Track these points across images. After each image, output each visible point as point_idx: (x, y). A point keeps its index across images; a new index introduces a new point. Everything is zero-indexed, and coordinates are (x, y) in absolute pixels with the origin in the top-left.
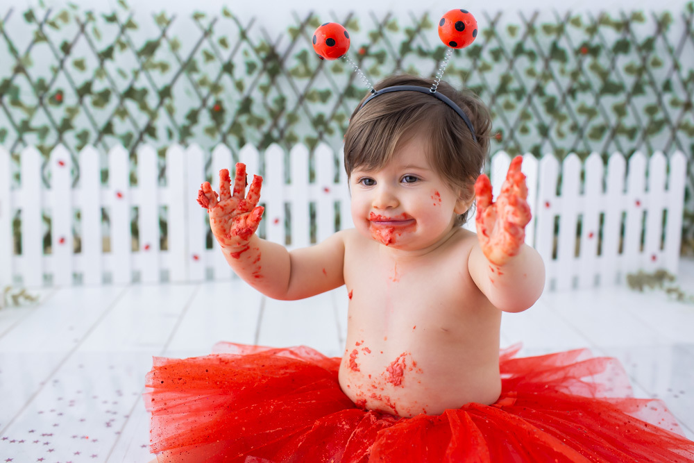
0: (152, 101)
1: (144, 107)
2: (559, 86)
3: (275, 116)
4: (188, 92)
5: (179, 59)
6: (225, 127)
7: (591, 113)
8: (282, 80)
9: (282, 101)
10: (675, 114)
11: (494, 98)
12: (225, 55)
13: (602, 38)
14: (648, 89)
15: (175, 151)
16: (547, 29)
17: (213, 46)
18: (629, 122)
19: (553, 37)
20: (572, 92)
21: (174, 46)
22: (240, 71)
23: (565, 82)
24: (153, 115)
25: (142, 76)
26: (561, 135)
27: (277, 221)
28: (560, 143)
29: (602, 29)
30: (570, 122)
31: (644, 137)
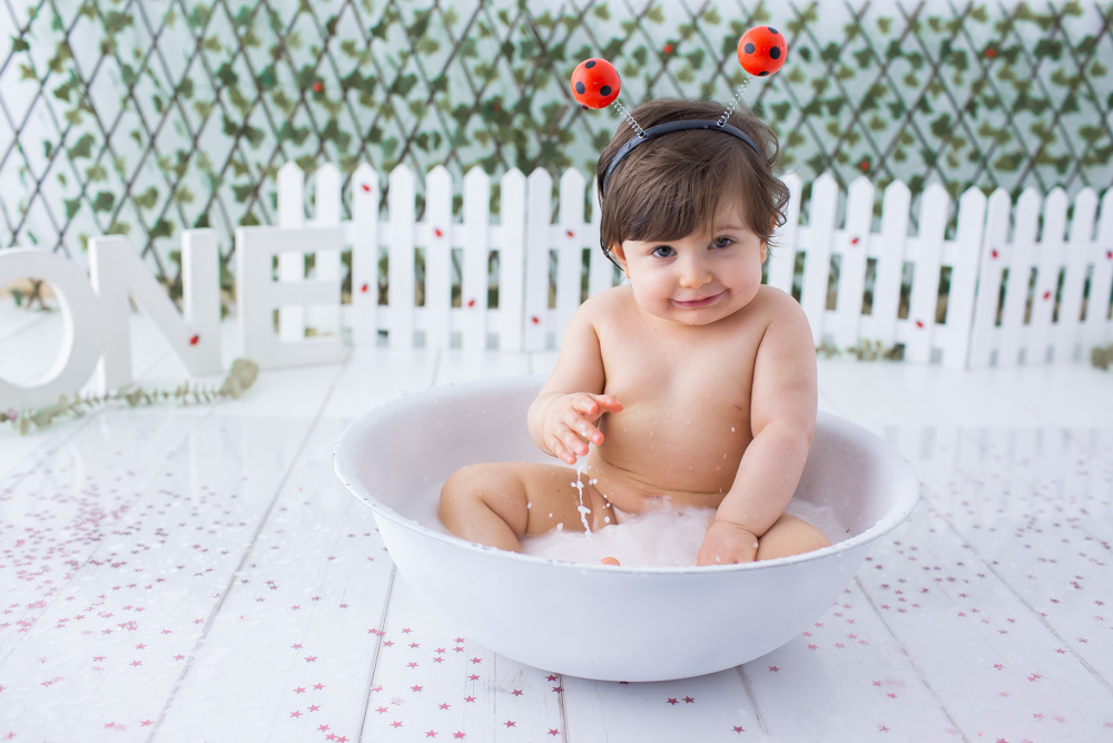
2: (953, 101)
7: (1002, 137)
11: (857, 116)
13: (1018, 37)
14: (1083, 103)
16: (935, 24)
18: (1056, 150)
19: (946, 35)
21: (448, 21)
23: (963, 94)
25: (411, 60)
26: (953, 163)
28: (952, 175)
29: (1020, 25)
30: (969, 148)
31: (1078, 170)
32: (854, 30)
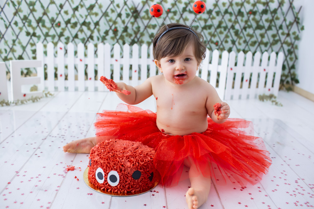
0: (92, 26)
1: (89, 29)
2: (240, 26)
3: (136, 33)
4: (105, 24)
5: (102, 12)
6: (118, 37)
7: (251, 36)
8: (139, 20)
9: (139, 28)
10: (283, 38)
11: (216, 29)
12: (119, 10)
13: (257, 8)
14: (273, 28)
15: (100, 45)
16: (237, 4)
17: (114, 7)
18: (265, 40)
19: (239, 7)
20: (245, 28)
21: (100, 7)
22: (124, 17)
23: (243, 24)
24: (92, 32)
25: (89, 17)
26: (240, 44)
27: (136, 71)
28: (239, 47)
29: (258, 5)
30: (243, 39)
31: (271, 46)
32: (216, 5)
